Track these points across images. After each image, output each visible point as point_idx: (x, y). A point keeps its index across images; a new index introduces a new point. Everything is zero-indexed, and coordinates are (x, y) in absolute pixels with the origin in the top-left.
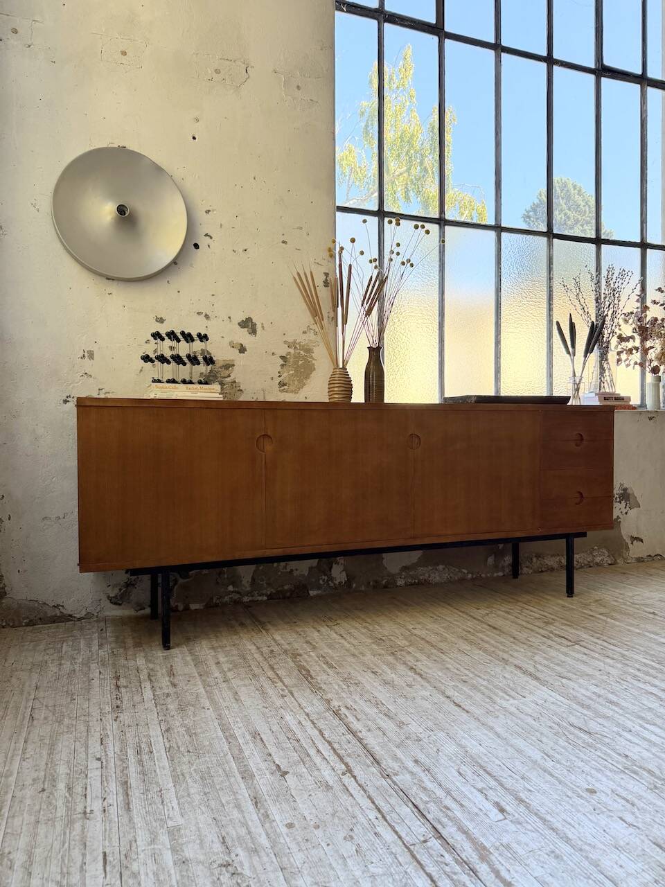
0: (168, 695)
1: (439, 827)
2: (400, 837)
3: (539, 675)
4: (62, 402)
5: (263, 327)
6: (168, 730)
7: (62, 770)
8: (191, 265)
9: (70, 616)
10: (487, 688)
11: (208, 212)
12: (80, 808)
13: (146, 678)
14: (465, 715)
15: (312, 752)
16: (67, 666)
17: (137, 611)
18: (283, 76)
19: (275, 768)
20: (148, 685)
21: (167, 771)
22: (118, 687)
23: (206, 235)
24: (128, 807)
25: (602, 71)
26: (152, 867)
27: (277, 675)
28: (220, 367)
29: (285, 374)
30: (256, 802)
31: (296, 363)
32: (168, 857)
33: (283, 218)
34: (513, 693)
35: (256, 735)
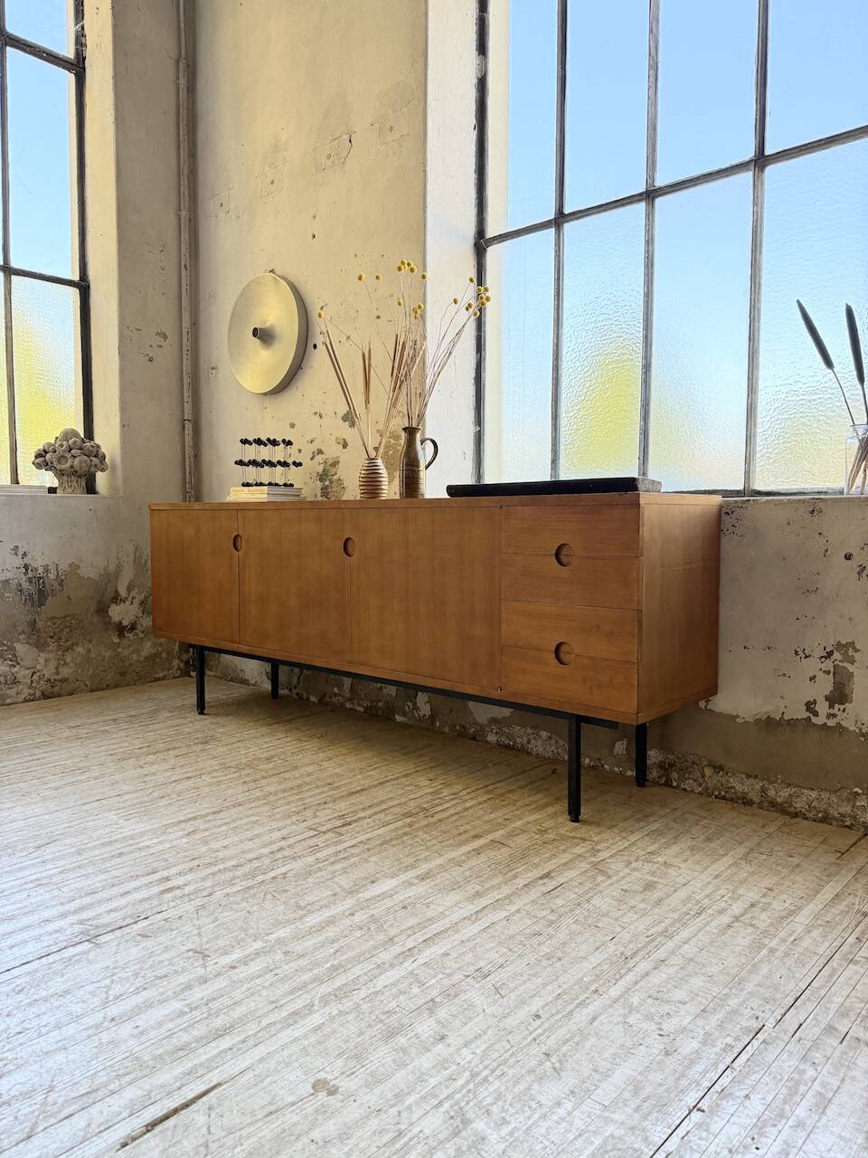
8: (312, 367)
18: (377, 125)
23: (321, 332)
33: (377, 290)
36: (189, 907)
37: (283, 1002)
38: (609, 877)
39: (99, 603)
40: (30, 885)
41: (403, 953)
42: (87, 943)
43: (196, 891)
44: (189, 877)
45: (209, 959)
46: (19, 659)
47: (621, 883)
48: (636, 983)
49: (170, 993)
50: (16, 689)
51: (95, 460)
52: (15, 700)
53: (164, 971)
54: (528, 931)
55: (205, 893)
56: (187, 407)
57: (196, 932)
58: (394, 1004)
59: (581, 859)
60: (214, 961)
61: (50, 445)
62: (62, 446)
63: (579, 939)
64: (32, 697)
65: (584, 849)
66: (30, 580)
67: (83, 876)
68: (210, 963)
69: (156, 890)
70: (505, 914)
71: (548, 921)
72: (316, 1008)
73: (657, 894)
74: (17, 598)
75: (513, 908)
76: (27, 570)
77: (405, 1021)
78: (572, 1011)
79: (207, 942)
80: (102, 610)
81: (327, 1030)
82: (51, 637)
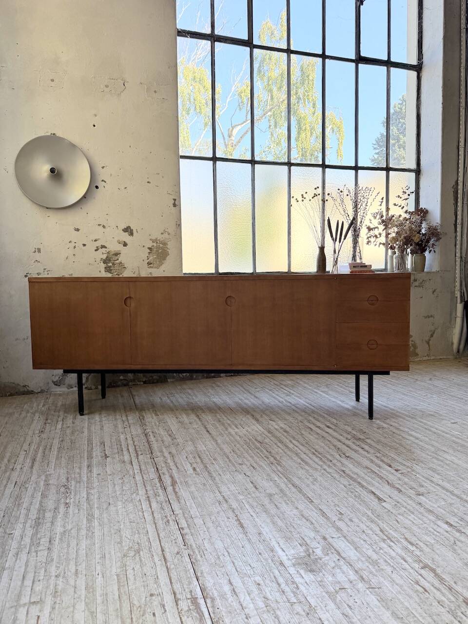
0: (68, 427)
1: (162, 475)
2: (143, 478)
3: (260, 419)
4: (24, 276)
5: (137, 231)
6: (62, 441)
7: (8, 455)
8: (94, 198)
9: (32, 391)
10: (229, 425)
11: (103, 167)
12: (11, 467)
13: (61, 420)
14: (208, 435)
15: (125, 449)
16: (24, 414)
17: (69, 389)
18: (146, 86)
19: (104, 455)
20: (61, 423)
21: (55, 456)
22: (45, 423)
23: (103, 181)
24: (32, 467)
25: (360, 60)
26: (34, 485)
27: (127, 419)
28: (113, 255)
29: (151, 258)
30: (89, 466)
31: (157, 251)
32: (42, 483)
33: (148, 169)
34: (239, 427)
35: (103, 443)
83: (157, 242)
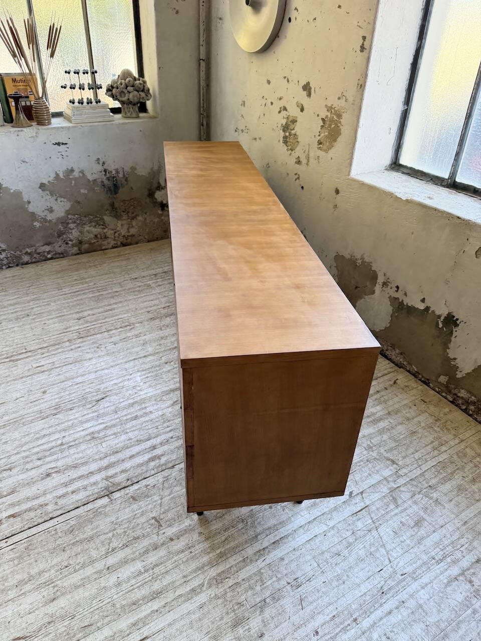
4: (235, 131)
5: (315, 91)
8: (286, 37)
23: (296, 9)
28: (291, 121)
29: (322, 135)
31: (330, 125)
36: (160, 477)
37: (189, 578)
38: (397, 506)
39: (150, 190)
40: (89, 438)
41: (260, 551)
42: (107, 497)
43: (167, 463)
44: (166, 448)
45: (162, 528)
46: (107, 225)
47: (404, 514)
48: (381, 619)
49: (137, 553)
50: (107, 241)
51: (143, 94)
52: (107, 247)
53: (138, 533)
54: (334, 550)
55: (171, 465)
56: (203, 50)
57: (159, 501)
58: (243, 598)
59: (385, 482)
60: (163, 531)
61: (114, 82)
62: (121, 84)
63: (361, 565)
64: (116, 245)
65: (390, 473)
66: (108, 179)
67: (115, 434)
68: (161, 532)
69: (147, 457)
70: (325, 528)
71: (348, 543)
72: (204, 588)
73: (422, 532)
74: (103, 190)
75: (331, 523)
76: (106, 173)
77: (246, 615)
78: (337, 634)
79: (163, 513)
80: (151, 195)
81: (206, 609)
82: (124, 212)
83: (331, 112)
